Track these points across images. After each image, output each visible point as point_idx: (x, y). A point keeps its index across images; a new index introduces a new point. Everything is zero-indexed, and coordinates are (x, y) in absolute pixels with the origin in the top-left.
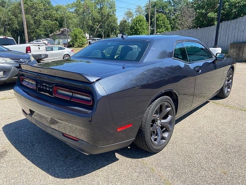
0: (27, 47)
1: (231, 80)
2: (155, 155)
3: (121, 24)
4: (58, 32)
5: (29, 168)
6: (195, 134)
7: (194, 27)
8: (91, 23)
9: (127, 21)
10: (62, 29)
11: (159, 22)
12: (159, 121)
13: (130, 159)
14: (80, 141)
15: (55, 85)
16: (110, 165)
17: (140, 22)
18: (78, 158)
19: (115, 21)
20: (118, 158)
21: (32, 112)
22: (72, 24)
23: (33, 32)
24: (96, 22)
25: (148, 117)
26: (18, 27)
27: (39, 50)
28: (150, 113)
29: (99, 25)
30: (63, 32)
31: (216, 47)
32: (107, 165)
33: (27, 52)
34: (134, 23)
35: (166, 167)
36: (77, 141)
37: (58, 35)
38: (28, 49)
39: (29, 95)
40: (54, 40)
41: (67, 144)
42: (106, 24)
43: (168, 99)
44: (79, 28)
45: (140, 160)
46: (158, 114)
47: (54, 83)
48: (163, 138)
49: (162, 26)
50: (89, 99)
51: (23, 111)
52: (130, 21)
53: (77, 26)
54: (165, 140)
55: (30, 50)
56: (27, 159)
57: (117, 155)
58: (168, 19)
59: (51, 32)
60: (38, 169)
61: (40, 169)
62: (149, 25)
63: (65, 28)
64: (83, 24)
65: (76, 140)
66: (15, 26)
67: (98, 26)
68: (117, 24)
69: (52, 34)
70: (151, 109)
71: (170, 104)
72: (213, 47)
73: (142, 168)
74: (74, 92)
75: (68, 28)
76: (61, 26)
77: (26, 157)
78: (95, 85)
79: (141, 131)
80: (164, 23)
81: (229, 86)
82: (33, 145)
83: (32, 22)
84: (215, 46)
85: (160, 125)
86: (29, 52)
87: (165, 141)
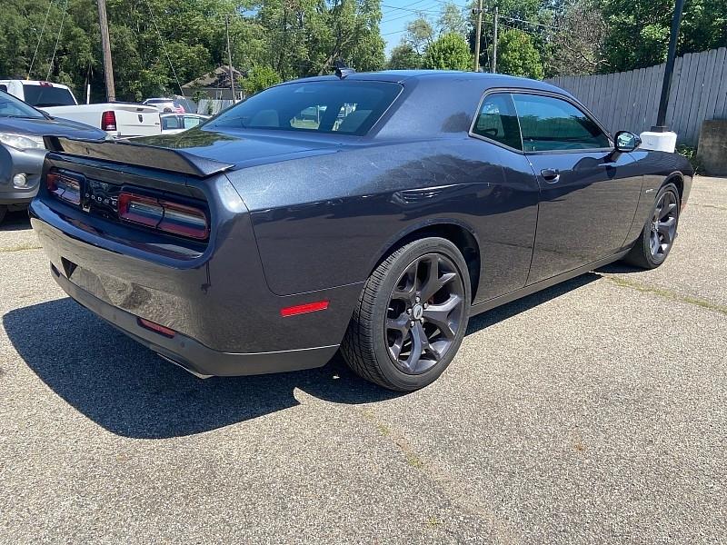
0: (105, 114)
1: (671, 219)
2: (401, 398)
3: (394, 58)
4: (208, 80)
5: (54, 412)
6: (529, 353)
7: (603, 71)
8: (304, 52)
9: (414, 50)
10: (219, 71)
11: (508, 55)
12: (417, 308)
13: (331, 405)
14: (179, 336)
15: (125, 190)
16: (273, 414)
17: (451, 54)
18: (189, 395)
19: (376, 49)
20: (300, 400)
21: (69, 266)
22: (249, 54)
23: (134, 77)
24: (320, 50)
25: (379, 290)
26: (93, 61)
27: (140, 123)
28: (385, 278)
29: (330, 60)
30: (222, 77)
31: (661, 130)
32: (263, 414)
33: (104, 128)
34: (433, 58)
35: (424, 425)
36: (172, 337)
37: (208, 86)
38: (109, 120)
39: (64, 220)
40: (197, 102)
41: (151, 347)
42: (350, 58)
43: (446, 247)
44: (270, 68)
45: (357, 406)
46: (412, 283)
47: (122, 185)
48: (429, 355)
49: (516, 67)
50: (201, 221)
51: (53, 267)
52: (420, 50)
53: (263, 59)
54: (435, 359)
55: (114, 123)
56: (51, 392)
57: (298, 394)
58: (535, 48)
59: (189, 76)
60: (77, 415)
61: (81, 415)
62: (475, 63)
63: (228, 67)
64: (282, 55)
65: (168, 334)
66: (87, 57)
67: (325, 63)
68: (382, 58)
69: (191, 83)
70: (390, 267)
71: (454, 263)
72: (653, 129)
73: (358, 426)
74: (168, 207)
75: (237, 65)
76: (217, 59)
77: (50, 386)
78: (214, 184)
79: (358, 327)
80: (523, 58)
81: (666, 236)
82: (75, 362)
83: (132, 47)
84: (659, 127)
85: (422, 319)
86: (110, 126)
87: (435, 362)
